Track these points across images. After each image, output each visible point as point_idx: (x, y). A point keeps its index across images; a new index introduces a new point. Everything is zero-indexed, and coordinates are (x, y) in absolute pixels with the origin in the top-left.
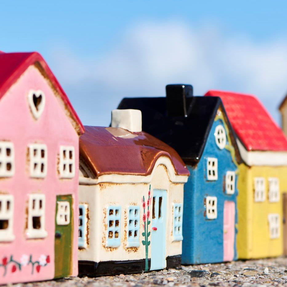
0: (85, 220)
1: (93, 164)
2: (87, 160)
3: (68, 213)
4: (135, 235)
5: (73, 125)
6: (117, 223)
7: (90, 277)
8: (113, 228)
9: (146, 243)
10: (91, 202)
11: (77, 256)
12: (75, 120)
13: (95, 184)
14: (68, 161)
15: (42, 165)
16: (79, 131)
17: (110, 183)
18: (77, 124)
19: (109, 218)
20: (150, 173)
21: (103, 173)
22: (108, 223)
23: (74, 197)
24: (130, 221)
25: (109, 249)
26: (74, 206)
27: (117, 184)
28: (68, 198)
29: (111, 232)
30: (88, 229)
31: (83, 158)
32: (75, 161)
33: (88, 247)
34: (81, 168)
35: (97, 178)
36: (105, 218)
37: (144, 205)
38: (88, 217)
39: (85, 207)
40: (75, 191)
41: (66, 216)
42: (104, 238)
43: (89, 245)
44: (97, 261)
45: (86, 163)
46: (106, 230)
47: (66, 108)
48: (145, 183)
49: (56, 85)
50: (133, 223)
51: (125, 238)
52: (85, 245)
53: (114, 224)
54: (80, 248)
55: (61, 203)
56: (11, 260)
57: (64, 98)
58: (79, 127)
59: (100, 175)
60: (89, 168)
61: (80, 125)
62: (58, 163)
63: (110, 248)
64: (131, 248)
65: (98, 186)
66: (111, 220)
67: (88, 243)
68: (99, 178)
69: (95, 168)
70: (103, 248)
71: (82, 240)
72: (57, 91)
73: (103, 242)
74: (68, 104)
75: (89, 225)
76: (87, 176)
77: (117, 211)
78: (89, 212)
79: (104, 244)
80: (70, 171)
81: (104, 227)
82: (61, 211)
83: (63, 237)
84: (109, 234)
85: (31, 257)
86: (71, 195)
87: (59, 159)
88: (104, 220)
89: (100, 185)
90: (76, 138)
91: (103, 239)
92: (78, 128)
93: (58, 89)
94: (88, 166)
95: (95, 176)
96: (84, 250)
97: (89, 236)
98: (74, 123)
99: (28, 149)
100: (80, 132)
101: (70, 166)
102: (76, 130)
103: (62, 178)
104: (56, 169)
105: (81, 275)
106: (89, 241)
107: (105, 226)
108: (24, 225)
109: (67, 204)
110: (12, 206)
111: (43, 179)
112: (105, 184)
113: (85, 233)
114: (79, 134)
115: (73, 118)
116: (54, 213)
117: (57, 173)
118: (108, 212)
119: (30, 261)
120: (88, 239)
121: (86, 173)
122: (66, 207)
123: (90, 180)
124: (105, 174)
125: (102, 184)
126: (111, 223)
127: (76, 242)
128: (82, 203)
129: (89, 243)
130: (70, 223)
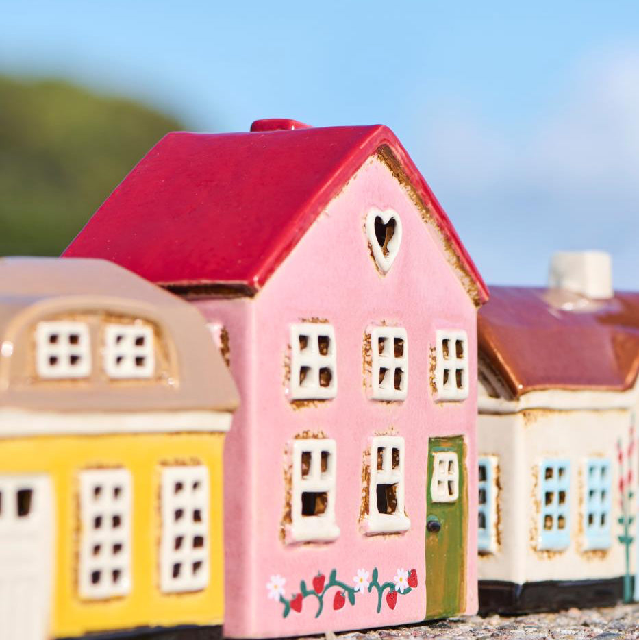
0: (492, 491)
1: (508, 369)
2: (495, 360)
3: (455, 476)
4: (603, 522)
5: (463, 284)
6: (562, 496)
7: (504, 615)
8: (554, 509)
9: (626, 540)
10: (504, 452)
11: (475, 571)
12: (467, 274)
13: (512, 413)
14: (453, 363)
15: (398, 372)
16: (477, 298)
17: (547, 410)
18: (473, 282)
19: (545, 486)
20: (631, 386)
21: (529, 388)
22: (542, 498)
23: (467, 440)
24: (591, 493)
25: (545, 555)
26: (467, 462)
27: (560, 411)
28: (455, 443)
29: (548, 518)
30: (498, 510)
31: (485, 355)
32: (469, 362)
33: (500, 550)
34: (483, 377)
35: (518, 400)
36: (536, 485)
37: (620, 457)
38: (498, 484)
39: (492, 463)
40: (470, 428)
41: (449, 483)
42: (534, 531)
43: (502, 546)
44: (520, 580)
45: (493, 367)
46: (538, 511)
47: (449, 247)
48: (623, 409)
49: (426, 198)
50: (597, 496)
51: (581, 530)
52: (492, 546)
53: (556, 498)
54: (482, 553)
55: (439, 456)
56: (333, 582)
57: (444, 224)
58: (477, 289)
59: (524, 393)
60: (500, 377)
61: (478, 284)
62: (433, 368)
63: (548, 551)
64: (594, 551)
65: (520, 416)
66: (550, 490)
67: (499, 542)
68: (523, 399)
69: (513, 377)
70: (532, 551)
71: (485, 535)
73: (532, 539)
74: (452, 239)
75: (500, 503)
76: (495, 395)
77: (561, 471)
78: (501, 474)
79: (533, 543)
80: (459, 384)
81: (534, 508)
82: (440, 473)
83: (445, 528)
84: (546, 521)
85: (375, 573)
86: (460, 437)
87: (434, 359)
88: (533, 491)
89: (524, 415)
90: (471, 312)
91: (531, 532)
92: (474, 291)
93: (430, 206)
94: (497, 373)
95: (513, 394)
96: (490, 556)
97: (501, 527)
98: (467, 280)
99: (368, 337)
100: (479, 299)
101: (459, 372)
102: (470, 295)
103: (442, 401)
104: (429, 381)
105: (484, 613)
106: (501, 536)
107: (537, 503)
108: (361, 503)
109: (453, 456)
110: (333, 462)
111: (400, 402)
112: (534, 412)
113: (491, 519)
114: (477, 303)
115: (462, 268)
116: (425, 477)
117: (430, 388)
118: (542, 474)
119: (374, 583)
120: (498, 534)
121: (494, 389)
122: (450, 463)
123: (502, 404)
124: (534, 390)
125: (527, 412)
126: (548, 496)
127: (474, 538)
128: (486, 454)
129: (502, 541)
130: (460, 498)
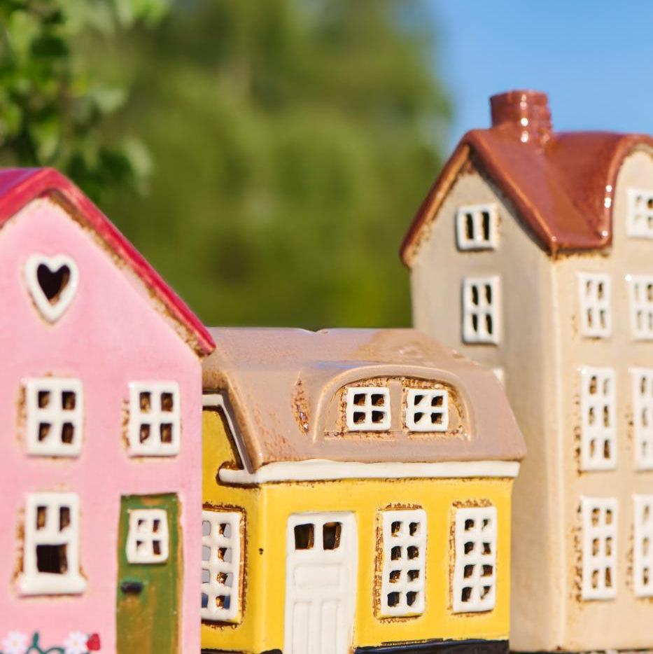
3: (164, 536)
5: (179, 334)
12: (181, 323)
14: (155, 416)
16: (198, 348)
18: (190, 332)
23: (182, 498)
26: (184, 520)
28: (165, 500)
32: (184, 417)
40: (187, 485)
41: (155, 543)
47: (153, 294)
55: (136, 515)
58: (196, 339)
61: (197, 334)
62: (126, 422)
72: (120, 257)
74: (155, 285)
80: (169, 438)
82: (140, 533)
83: (150, 589)
85: (36, 638)
86: (173, 495)
87: (128, 412)
92: (193, 341)
98: (182, 329)
99: (24, 390)
100: (202, 349)
101: (169, 427)
102: (190, 345)
103: (140, 456)
104: (120, 435)
108: (15, 564)
109: (161, 515)
111: (74, 458)
114: (200, 354)
115: (173, 317)
116: (114, 536)
117: (123, 444)
119: (34, 646)
122: (156, 522)
130: (172, 558)
